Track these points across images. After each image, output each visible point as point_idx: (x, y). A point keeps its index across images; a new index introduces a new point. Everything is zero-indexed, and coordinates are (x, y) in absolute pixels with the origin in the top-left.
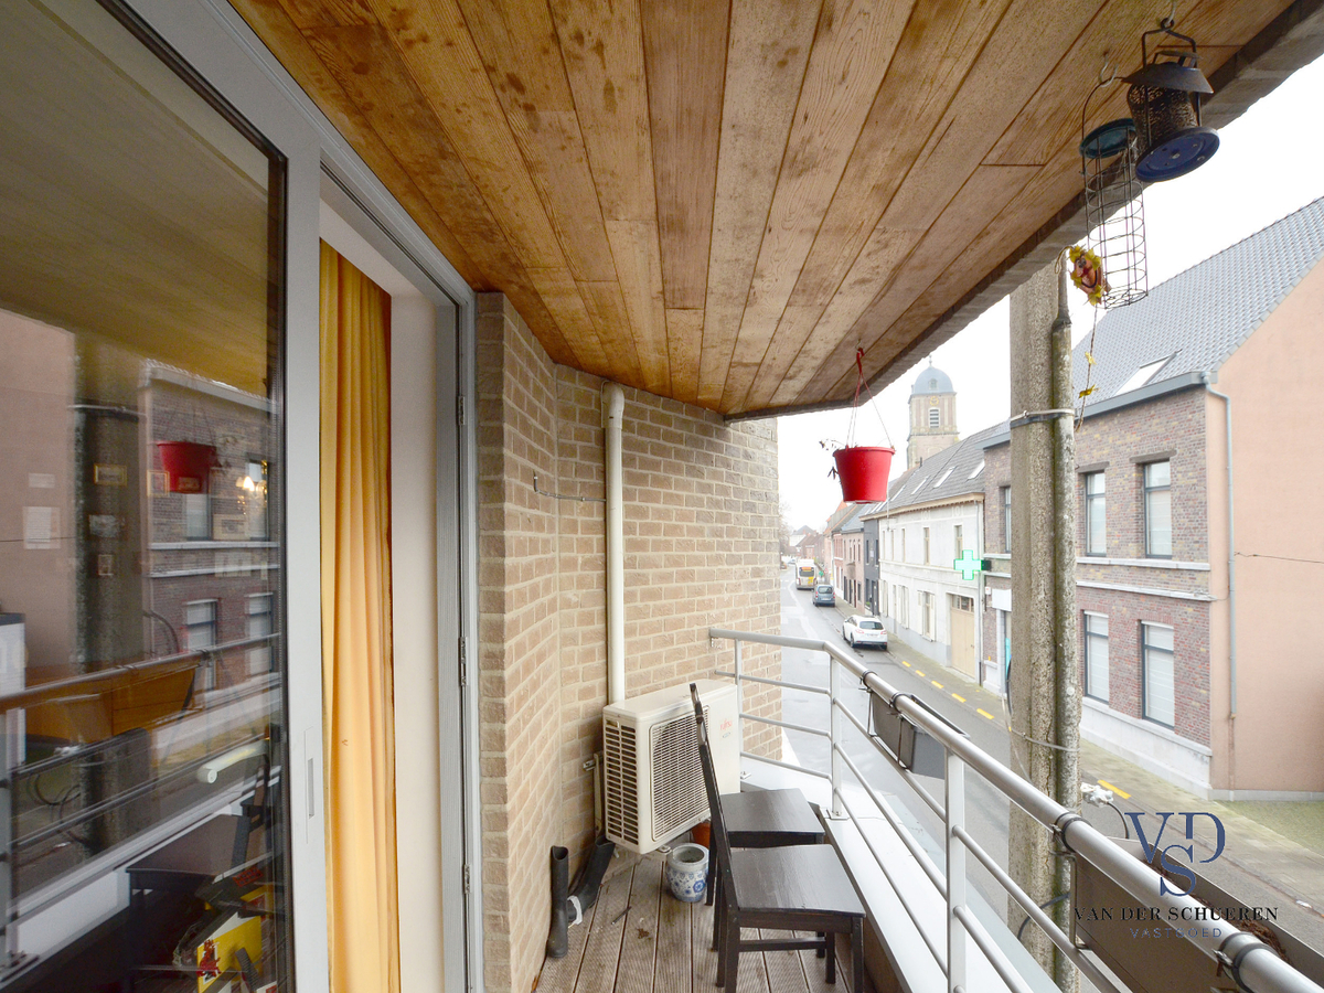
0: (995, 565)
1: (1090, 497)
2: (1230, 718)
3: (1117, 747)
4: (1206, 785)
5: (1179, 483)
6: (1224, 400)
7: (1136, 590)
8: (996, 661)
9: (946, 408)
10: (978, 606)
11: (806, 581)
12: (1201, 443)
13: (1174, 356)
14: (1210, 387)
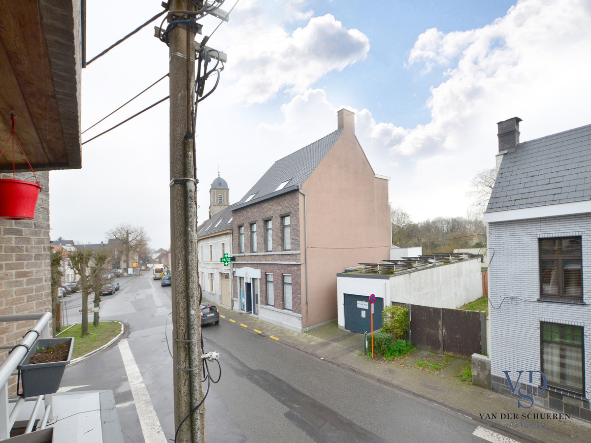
0: (237, 258)
1: (268, 230)
2: (307, 303)
3: (276, 322)
4: (301, 328)
5: (293, 224)
6: (304, 195)
7: (281, 263)
8: (237, 298)
9: (225, 195)
10: (231, 277)
11: (158, 275)
12: (298, 210)
13: (292, 179)
14: (300, 190)
